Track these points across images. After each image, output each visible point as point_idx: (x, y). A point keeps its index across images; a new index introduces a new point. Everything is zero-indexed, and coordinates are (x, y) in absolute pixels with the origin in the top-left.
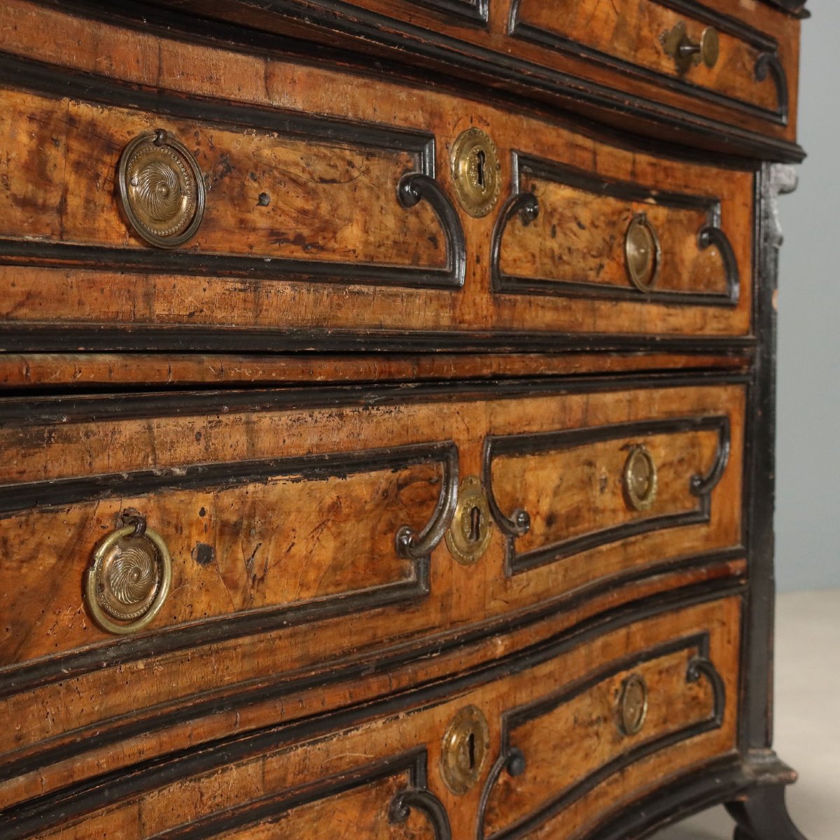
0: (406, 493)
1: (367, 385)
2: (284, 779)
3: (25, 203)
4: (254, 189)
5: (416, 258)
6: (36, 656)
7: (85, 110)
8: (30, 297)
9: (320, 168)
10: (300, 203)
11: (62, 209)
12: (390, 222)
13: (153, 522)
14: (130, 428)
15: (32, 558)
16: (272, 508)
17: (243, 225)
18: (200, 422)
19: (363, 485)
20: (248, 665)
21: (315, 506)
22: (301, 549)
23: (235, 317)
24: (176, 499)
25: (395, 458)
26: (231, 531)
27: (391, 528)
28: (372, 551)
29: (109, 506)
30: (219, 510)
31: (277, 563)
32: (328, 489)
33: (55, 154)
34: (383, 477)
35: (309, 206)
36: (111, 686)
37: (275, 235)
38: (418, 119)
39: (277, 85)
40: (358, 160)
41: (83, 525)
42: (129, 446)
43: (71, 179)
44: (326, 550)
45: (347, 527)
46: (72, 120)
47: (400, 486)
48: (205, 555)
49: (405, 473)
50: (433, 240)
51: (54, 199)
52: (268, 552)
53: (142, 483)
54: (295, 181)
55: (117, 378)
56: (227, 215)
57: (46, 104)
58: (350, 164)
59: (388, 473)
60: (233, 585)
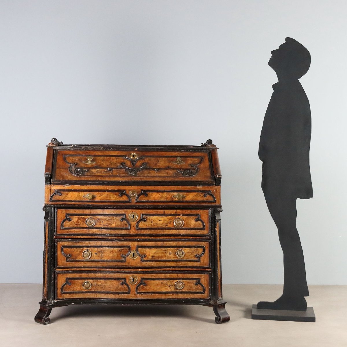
0: (123, 251)
1: (116, 239)
2: (105, 276)
3: (76, 224)
4: (101, 221)
5: (123, 226)
6: (77, 259)
7: (83, 216)
8: (76, 232)
9: (109, 219)
10: (107, 222)
11: (80, 225)
12: (119, 223)
13: (90, 250)
14: (87, 242)
15: (77, 251)
16: (104, 250)
17: (100, 224)
18: (95, 242)
19: (116, 249)
20: (101, 264)
21: (109, 251)
22: (108, 255)
23: (99, 233)
24: (93, 249)
25: (121, 247)
26: (99, 252)
27: (120, 254)
28: (117, 256)
29: (85, 248)
30: (98, 250)
31: (105, 255)
32: (112, 249)
33: (80, 220)
34: (119, 249)
35: (108, 222)
36: (85, 263)
37: (104, 225)
38: (124, 213)
39: (104, 212)
40: (115, 217)
41: (82, 250)
42: (87, 243)
43: (81, 222)
44: (111, 255)
45: (114, 253)
46: (81, 218)
47: (122, 250)
48: (96, 254)
49: (122, 249)
50: (126, 225)
51: (79, 224)
52: (104, 254)
53: (88, 247)
54: (106, 220)
55: (85, 238)
56: (98, 224)
57: (79, 217)
58: (114, 218)
59: (120, 248)
60: (99, 257)
